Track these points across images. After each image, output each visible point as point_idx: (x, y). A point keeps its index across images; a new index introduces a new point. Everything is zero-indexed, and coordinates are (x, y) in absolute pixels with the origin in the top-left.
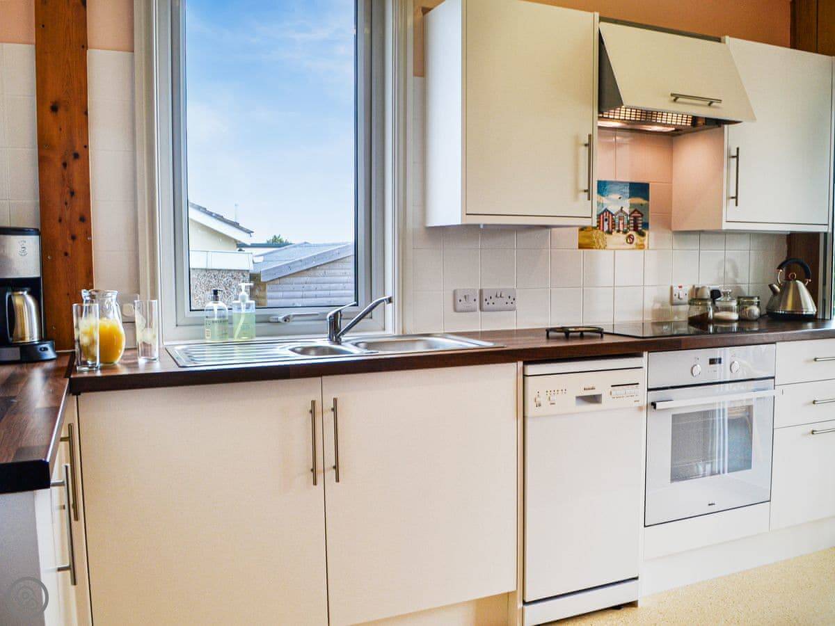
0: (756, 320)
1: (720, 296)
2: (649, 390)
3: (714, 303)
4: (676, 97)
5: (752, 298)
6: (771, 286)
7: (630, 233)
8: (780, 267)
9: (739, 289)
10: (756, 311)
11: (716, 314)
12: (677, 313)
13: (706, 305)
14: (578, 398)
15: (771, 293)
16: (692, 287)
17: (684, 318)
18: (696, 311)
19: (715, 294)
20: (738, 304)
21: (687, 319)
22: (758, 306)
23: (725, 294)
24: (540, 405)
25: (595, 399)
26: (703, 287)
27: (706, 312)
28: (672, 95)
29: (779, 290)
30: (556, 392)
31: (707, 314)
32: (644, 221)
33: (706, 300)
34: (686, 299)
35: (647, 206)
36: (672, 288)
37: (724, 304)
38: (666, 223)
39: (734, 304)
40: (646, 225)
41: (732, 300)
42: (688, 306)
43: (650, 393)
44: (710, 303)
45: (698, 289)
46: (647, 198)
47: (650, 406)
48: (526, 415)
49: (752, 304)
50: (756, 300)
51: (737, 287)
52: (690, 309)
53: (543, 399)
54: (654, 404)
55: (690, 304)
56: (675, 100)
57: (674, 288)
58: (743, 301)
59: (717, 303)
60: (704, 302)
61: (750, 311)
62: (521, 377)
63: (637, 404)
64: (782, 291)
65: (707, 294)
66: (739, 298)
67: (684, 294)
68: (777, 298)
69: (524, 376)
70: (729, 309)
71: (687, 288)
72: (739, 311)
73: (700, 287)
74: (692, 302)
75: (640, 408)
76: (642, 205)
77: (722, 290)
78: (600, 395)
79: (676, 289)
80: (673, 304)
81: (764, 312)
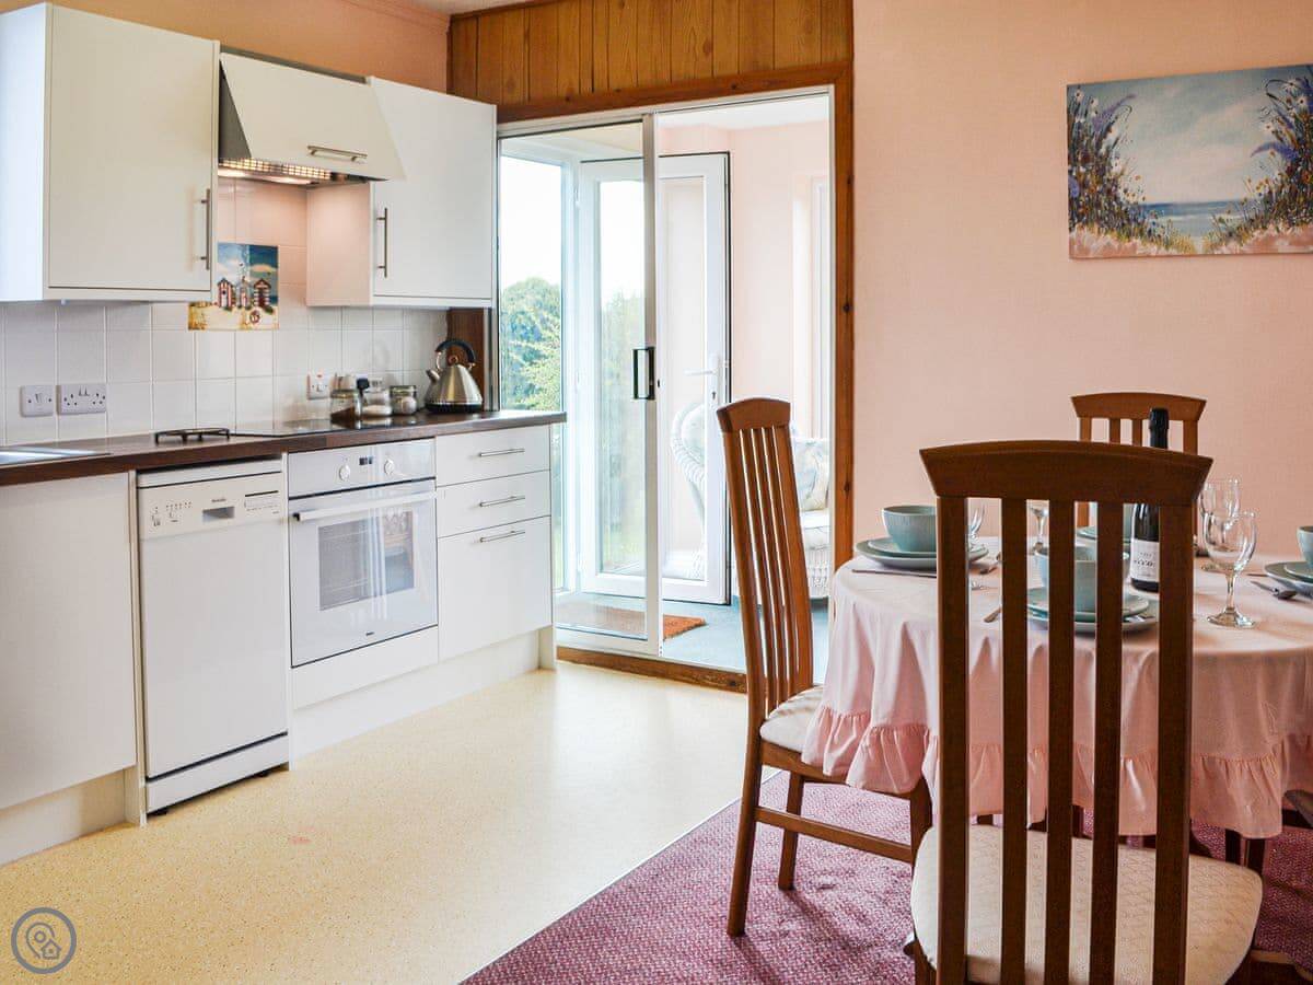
0: (413, 414)
1: (368, 386)
2: (290, 499)
3: (361, 394)
4: (314, 150)
5: (407, 387)
6: (429, 373)
7: (254, 309)
8: (438, 350)
9: (390, 377)
10: (412, 403)
11: (366, 409)
12: (317, 410)
13: (352, 397)
14: (205, 512)
15: (429, 381)
16: (333, 376)
17: (325, 416)
18: (340, 407)
19: (362, 384)
20: (391, 395)
21: (329, 417)
22: (415, 395)
23: (375, 384)
24: (159, 524)
25: (225, 513)
26: (348, 376)
27: (351, 406)
28: (309, 147)
29: (437, 376)
30: (178, 506)
31: (354, 409)
32: (272, 294)
33: (351, 391)
34: (327, 391)
35: (276, 275)
36: (308, 378)
37: (374, 396)
38: (300, 296)
39: (386, 395)
40: (274, 299)
41: (383, 390)
42: (329, 400)
43: (292, 502)
44: (356, 395)
45: (341, 379)
46: (275, 265)
47: (292, 518)
48: (141, 537)
49: (407, 394)
50: (411, 390)
51: (389, 375)
52: (332, 404)
53: (163, 516)
54: (297, 516)
55: (332, 397)
56: (313, 153)
57: (312, 379)
58: (396, 393)
59: (365, 395)
60: (349, 394)
61: (405, 404)
62: (134, 490)
63: (276, 516)
64: (442, 378)
65: (353, 385)
66: (392, 387)
67: (325, 385)
68: (436, 387)
69: (137, 488)
70: (379, 402)
71: (329, 378)
72: (392, 404)
73: (343, 375)
74: (335, 394)
75: (281, 522)
76: (269, 274)
77: (370, 379)
78: (232, 508)
79: (314, 379)
80: (310, 399)
81: (422, 405)
